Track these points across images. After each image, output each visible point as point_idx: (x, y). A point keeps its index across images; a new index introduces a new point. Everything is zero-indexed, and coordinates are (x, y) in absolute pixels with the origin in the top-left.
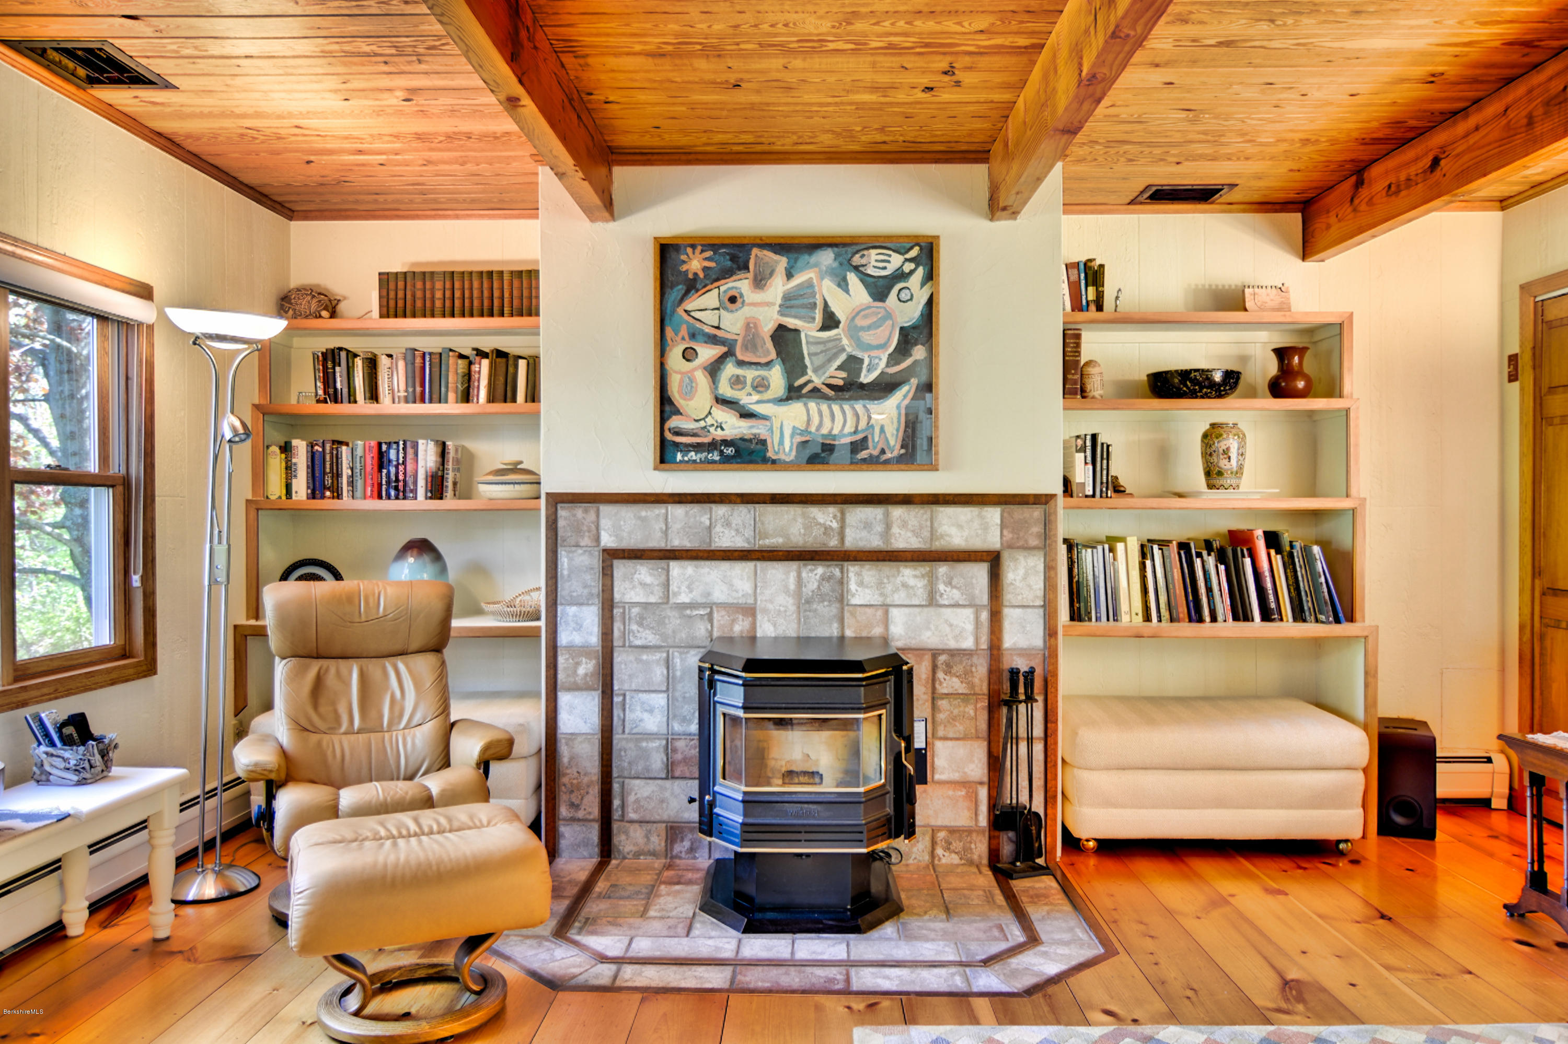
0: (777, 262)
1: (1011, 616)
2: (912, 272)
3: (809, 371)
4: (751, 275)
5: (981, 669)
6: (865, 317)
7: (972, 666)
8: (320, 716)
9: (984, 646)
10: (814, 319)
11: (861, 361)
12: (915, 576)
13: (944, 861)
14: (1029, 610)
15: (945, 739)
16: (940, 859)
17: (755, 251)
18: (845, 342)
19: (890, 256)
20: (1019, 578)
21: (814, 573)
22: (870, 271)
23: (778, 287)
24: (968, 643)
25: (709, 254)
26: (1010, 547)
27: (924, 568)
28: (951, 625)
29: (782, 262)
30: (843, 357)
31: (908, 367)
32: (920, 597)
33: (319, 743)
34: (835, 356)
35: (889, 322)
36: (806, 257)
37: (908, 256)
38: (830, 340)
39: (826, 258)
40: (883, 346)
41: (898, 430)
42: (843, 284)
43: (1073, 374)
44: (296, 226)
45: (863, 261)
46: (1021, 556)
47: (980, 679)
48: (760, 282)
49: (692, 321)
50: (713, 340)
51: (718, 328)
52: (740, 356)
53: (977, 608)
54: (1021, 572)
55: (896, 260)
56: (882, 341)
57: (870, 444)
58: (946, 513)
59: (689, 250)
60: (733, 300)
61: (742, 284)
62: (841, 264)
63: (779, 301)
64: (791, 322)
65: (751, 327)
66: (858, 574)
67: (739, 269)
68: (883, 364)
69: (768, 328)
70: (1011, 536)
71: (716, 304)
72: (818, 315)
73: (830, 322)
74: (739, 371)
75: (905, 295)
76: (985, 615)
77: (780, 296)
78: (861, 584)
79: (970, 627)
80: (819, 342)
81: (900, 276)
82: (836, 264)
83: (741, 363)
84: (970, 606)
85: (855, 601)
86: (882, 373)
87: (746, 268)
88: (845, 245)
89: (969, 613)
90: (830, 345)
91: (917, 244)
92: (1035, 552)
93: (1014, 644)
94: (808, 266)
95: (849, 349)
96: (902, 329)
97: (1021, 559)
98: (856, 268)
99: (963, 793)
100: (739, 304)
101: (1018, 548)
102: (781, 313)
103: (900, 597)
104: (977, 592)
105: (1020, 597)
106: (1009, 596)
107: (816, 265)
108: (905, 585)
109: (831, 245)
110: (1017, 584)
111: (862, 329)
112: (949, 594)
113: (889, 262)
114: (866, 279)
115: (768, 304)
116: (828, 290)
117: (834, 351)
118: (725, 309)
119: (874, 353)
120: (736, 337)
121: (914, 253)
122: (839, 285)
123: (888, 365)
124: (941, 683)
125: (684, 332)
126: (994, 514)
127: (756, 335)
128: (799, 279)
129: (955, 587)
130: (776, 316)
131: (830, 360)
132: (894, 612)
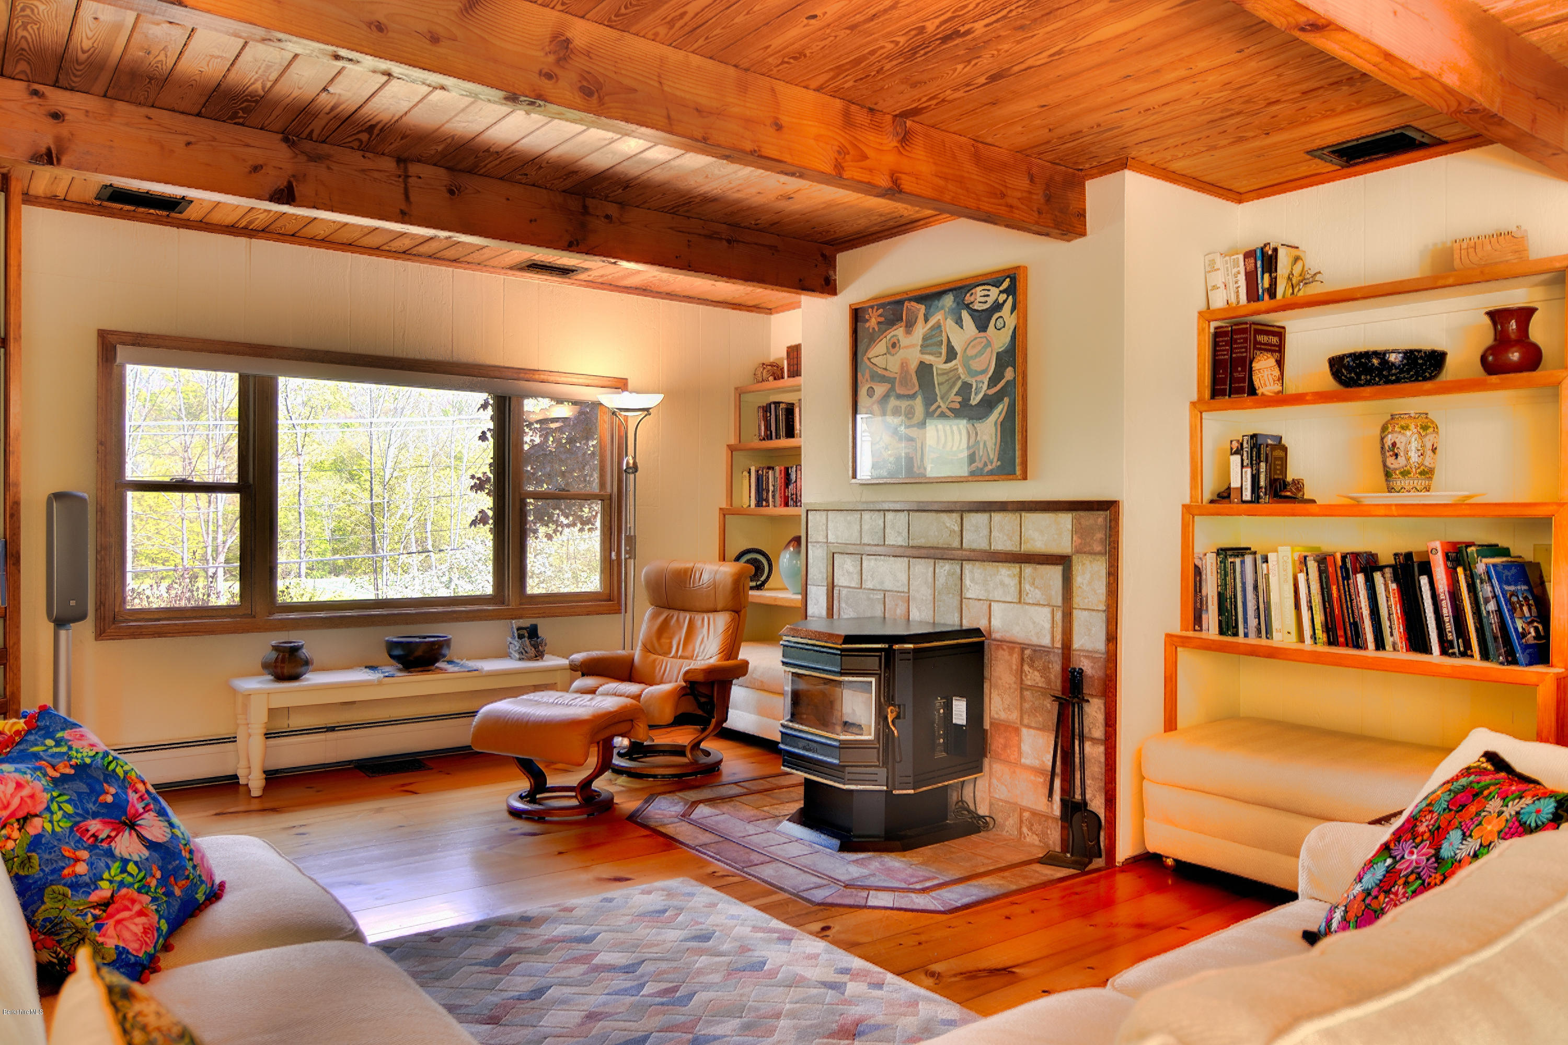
0: (919, 310)
1: (1079, 617)
2: (1005, 301)
3: (939, 400)
4: (903, 324)
5: (1056, 667)
6: (974, 347)
7: (1049, 662)
8: (660, 644)
9: (1059, 645)
10: (941, 353)
11: (971, 385)
12: (1009, 576)
13: (1028, 839)
14: (1094, 613)
15: (1029, 727)
16: (1025, 837)
17: (906, 303)
18: (960, 370)
19: (989, 290)
20: (1085, 582)
21: (945, 569)
22: (977, 306)
23: (920, 329)
24: (1046, 641)
25: (881, 311)
26: (1078, 552)
27: (1015, 568)
28: (1034, 623)
29: (922, 308)
30: (959, 384)
31: (1002, 388)
32: (1012, 596)
33: (654, 661)
34: (954, 384)
35: (989, 349)
36: (936, 302)
37: (1001, 288)
38: (951, 370)
39: (948, 301)
40: (984, 372)
41: (995, 445)
42: (959, 322)
43: (1239, 372)
44: (776, 318)
45: (972, 299)
46: (1086, 559)
47: (1055, 676)
48: (910, 326)
49: (872, 366)
50: (883, 379)
51: (886, 369)
52: (898, 392)
53: (1053, 608)
54: (1088, 576)
55: (994, 292)
56: (983, 367)
57: (977, 458)
58: (1032, 519)
59: (870, 310)
60: (894, 345)
61: (898, 331)
62: (958, 304)
63: (920, 342)
64: (928, 359)
65: (904, 365)
66: (971, 572)
67: (898, 321)
68: (985, 387)
69: (914, 365)
70: (1079, 541)
71: (885, 351)
72: (944, 350)
73: (951, 354)
74: (898, 403)
75: (1000, 324)
76: (1059, 615)
77: (921, 337)
78: (972, 580)
79: (1048, 626)
80: (946, 373)
81: (997, 307)
82: (954, 305)
83: (899, 397)
84: (1048, 605)
85: (968, 596)
86: (985, 395)
87: (902, 319)
88: (960, 288)
89: (1047, 611)
90: (951, 374)
91: (1008, 277)
92: (1098, 557)
93: (1082, 645)
94: (938, 309)
95: (963, 377)
96: (998, 353)
97: (1087, 562)
98: (967, 306)
99: (1042, 780)
100: (897, 348)
101: (1085, 553)
102: (922, 352)
103: (998, 594)
104: (1053, 593)
105: (1086, 601)
106: (1077, 600)
107: (942, 308)
108: (1002, 583)
109: (951, 290)
110: (1084, 587)
111: (972, 358)
112: (1033, 593)
113: (988, 296)
114: (974, 313)
115: (913, 346)
116: (949, 326)
117: (953, 380)
118: (889, 353)
119: (979, 378)
120: (896, 375)
121: (1006, 284)
122: (957, 323)
123: (989, 388)
124: (1026, 675)
125: (867, 376)
126: (1066, 519)
127: (907, 372)
128: (932, 322)
129: (1037, 587)
130: (919, 355)
131: (951, 388)
132: (994, 606)
